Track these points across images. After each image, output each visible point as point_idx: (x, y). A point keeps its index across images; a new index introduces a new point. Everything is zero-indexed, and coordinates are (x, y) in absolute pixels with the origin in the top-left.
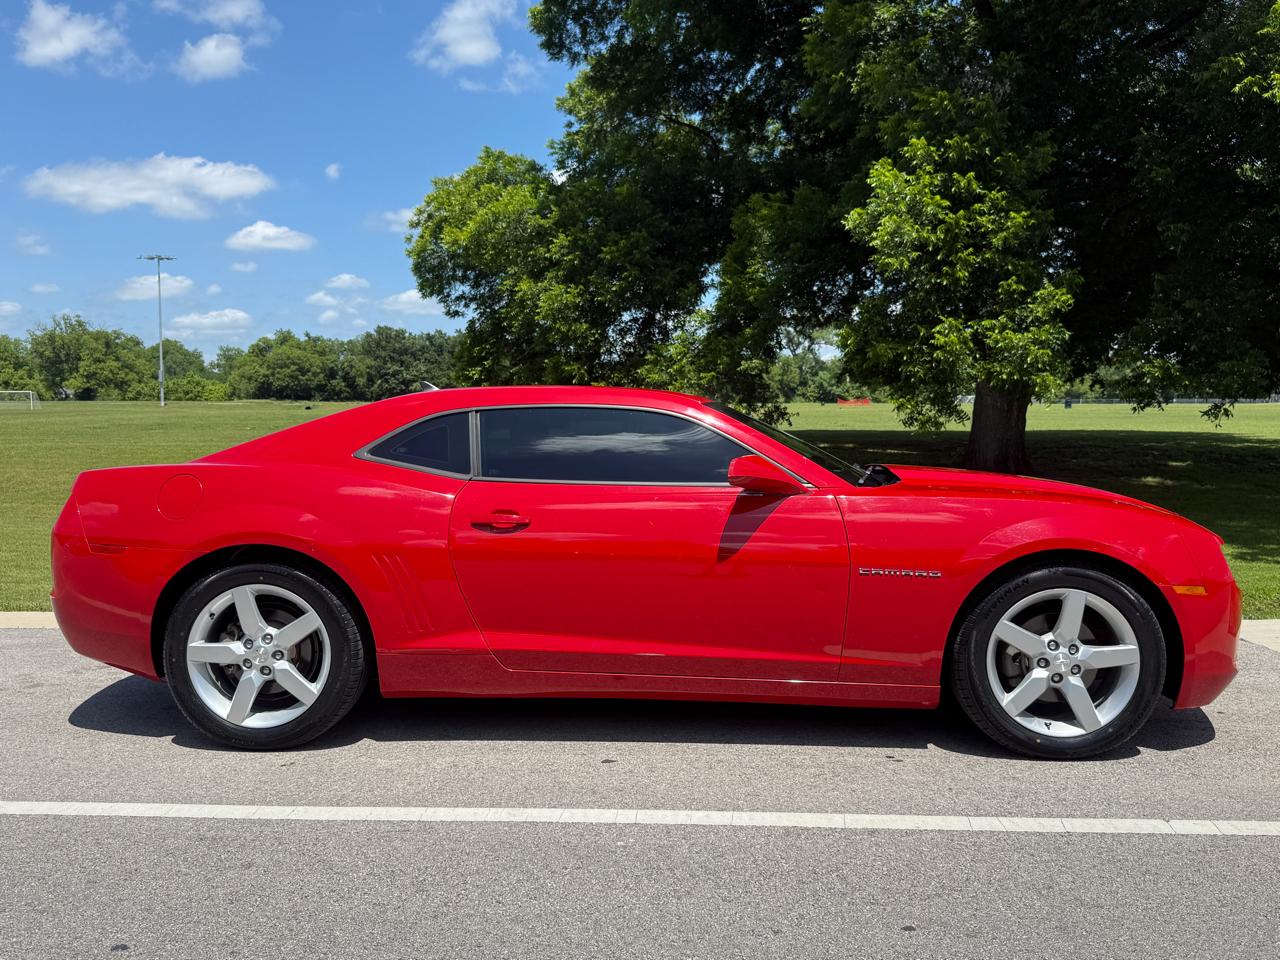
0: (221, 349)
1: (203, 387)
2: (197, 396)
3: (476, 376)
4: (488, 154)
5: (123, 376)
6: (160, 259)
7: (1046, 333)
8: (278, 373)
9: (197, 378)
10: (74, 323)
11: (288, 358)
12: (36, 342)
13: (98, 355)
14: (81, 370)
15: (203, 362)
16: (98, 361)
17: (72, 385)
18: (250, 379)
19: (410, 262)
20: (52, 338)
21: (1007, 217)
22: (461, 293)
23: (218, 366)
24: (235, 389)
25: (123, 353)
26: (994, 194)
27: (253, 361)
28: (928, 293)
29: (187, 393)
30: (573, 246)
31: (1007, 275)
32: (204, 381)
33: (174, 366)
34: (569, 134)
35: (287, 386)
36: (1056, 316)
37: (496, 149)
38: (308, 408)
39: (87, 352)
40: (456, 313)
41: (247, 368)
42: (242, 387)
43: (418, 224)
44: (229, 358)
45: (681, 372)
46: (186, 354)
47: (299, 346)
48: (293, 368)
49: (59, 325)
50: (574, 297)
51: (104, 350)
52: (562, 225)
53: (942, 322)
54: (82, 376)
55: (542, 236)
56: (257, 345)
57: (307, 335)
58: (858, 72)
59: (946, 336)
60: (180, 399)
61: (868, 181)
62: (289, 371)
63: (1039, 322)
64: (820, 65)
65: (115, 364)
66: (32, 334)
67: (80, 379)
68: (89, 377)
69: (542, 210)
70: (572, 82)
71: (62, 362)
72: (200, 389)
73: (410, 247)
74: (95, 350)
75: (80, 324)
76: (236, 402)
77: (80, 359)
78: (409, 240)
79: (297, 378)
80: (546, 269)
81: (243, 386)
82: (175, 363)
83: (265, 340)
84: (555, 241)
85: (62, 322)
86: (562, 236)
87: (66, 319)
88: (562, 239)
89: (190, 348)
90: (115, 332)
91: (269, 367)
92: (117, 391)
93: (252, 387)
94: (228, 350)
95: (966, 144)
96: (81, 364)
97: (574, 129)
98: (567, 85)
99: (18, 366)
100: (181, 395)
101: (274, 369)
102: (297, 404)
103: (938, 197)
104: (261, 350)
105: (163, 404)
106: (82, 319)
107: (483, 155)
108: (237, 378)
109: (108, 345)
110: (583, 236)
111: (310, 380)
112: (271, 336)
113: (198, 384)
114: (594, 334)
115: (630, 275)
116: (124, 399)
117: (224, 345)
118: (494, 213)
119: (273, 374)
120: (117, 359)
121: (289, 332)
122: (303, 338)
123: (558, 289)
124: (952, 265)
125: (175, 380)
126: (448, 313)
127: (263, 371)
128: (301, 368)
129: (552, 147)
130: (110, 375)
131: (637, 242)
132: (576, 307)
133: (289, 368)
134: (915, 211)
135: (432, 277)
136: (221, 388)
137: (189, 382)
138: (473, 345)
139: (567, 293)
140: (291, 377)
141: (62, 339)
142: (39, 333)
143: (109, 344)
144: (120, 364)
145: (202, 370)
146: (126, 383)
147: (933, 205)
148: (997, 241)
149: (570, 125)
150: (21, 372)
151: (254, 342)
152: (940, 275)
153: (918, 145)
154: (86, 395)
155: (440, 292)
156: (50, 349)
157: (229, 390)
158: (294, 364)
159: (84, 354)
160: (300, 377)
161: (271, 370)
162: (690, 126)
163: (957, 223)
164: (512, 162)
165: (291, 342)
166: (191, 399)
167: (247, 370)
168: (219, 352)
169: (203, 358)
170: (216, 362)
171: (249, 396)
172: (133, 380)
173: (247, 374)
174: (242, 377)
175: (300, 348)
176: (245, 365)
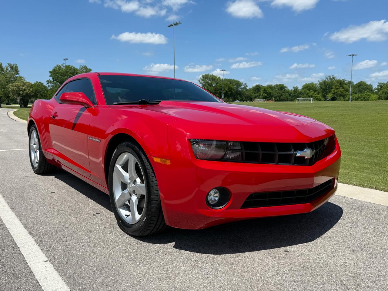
0: (379, 83)
1: (370, 96)
2: (367, 99)
5: (344, 93)
6: (353, 55)
9: (368, 93)
10: (332, 78)
12: (320, 84)
13: (337, 87)
15: (372, 88)
16: (337, 89)
17: (329, 96)
18: (386, 93)
20: (324, 82)
23: (377, 89)
24: (380, 96)
27: (387, 87)
29: (364, 98)
32: (370, 94)
33: (362, 90)
39: (334, 86)
44: (381, 86)
46: (367, 85)
49: (327, 78)
51: (339, 85)
54: (332, 93)
60: (362, 100)
65: (342, 89)
66: (319, 81)
67: (331, 95)
68: (334, 94)
71: (327, 89)
72: (369, 97)
74: (337, 85)
75: (333, 78)
76: (380, 101)
77: (332, 88)
81: (383, 95)
82: (362, 88)
85: (328, 78)
87: (329, 76)
89: (368, 83)
90: (343, 80)
92: (343, 98)
93: (386, 96)
94: (381, 83)
96: (333, 90)
99: (315, 91)
100: (363, 99)
105: (350, 101)
106: (334, 76)
108: (381, 93)
109: (340, 84)
113: (368, 95)
116: (345, 100)
120: (343, 88)
125: (361, 94)
130: (340, 93)
136: (376, 96)
137: (365, 95)
141: (327, 83)
142: (321, 81)
143: (341, 83)
144: (344, 90)
146: (345, 95)
150: (316, 93)
154: (333, 99)
156: (324, 86)
157: (378, 96)
159: (333, 87)
166: (365, 100)
168: (378, 84)
169: (373, 87)
170: (376, 88)
171: (385, 99)
172: (347, 94)
173: (385, 91)
174: (383, 92)
176: (385, 88)
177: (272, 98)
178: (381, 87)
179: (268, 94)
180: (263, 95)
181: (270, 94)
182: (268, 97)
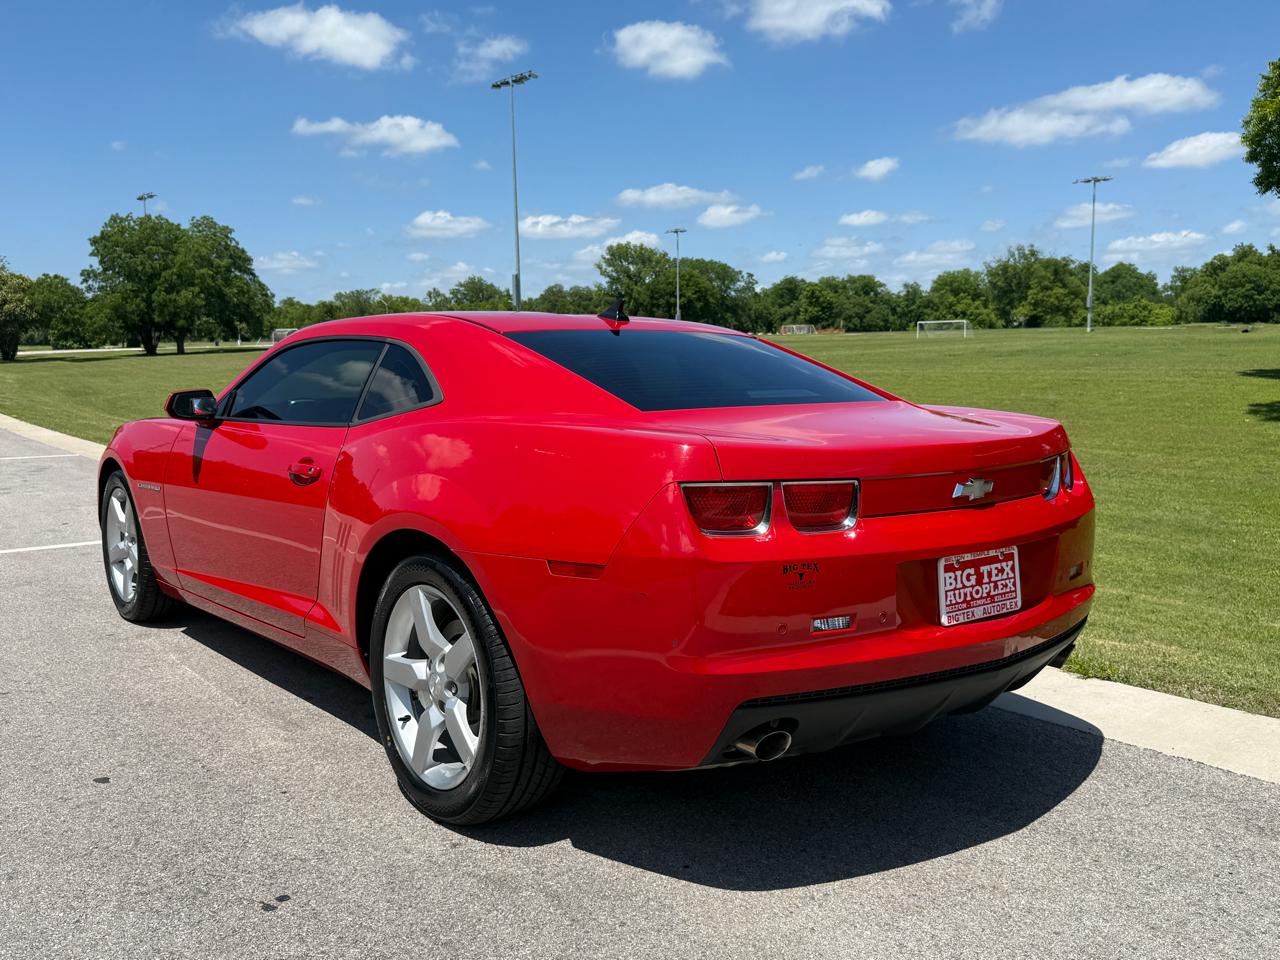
0: (1176, 270)
1: (1150, 311)
2: (1143, 321)
5: (1069, 302)
6: (1097, 180)
8: (1231, 293)
9: (1144, 302)
10: (1027, 252)
11: (1244, 276)
12: (991, 273)
13: (1046, 283)
14: (1029, 298)
15: (1156, 284)
16: (1047, 288)
17: (1021, 312)
18: (1199, 301)
20: (1005, 268)
23: (1171, 288)
24: (1181, 312)
25: (1070, 279)
27: (1205, 282)
29: (1133, 318)
32: (1152, 305)
35: (1240, 308)
38: (1246, 331)
39: (1036, 281)
41: (1197, 289)
42: (1189, 310)
44: (1183, 278)
46: (1140, 277)
47: (1261, 262)
48: (1248, 286)
49: (1013, 255)
51: (1052, 278)
54: (1030, 304)
56: (1212, 263)
57: (1271, 248)
60: (1124, 324)
62: (1244, 290)
65: (1062, 291)
66: (988, 266)
67: (1027, 307)
68: (1036, 304)
71: (1013, 291)
72: (1146, 313)
74: (1044, 278)
75: (1033, 253)
76: (1183, 326)
77: (1029, 288)
79: (1251, 297)
81: (1191, 308)
82: (1124, 286)
83: (1221, 258)
85: (1016, 253)
87: (1020, 249)
89: (1143, 270)
90: (1064, 259)
91: (1221, 287)
92: (1063, 318)
93: (1201, 309)
94: (1184, 270)
96: (1031, 292)
99: (976, 296)
100: (1127, 320)
101: (1227, 288)
102: (1234, 326)
104: (1217, 268)
105: (1089, 329)
106: (1035, 249)
108: (1185, 300)
109: (1056, 273)
111: (1269, 300)
112: (1229, 253)
113: (1145, 308)
116: (1069, 326)
117: (1179, 266)
119: (1225, 295)
120: (1064, 286)
121: (1251, 247)
122: (1266, 253)
125: (1121, 305)
127: (1215, 292)
128: (1259, 286)
130: (1056, 303)
133: (1243, 286)
136: (1168, 312)
137: (1135, 307)
140: (1247, 297)
141: (1015, 268)
142: (994, 265)
143: (1059, 270)
144: (1067, 291)
145: (1155, 292)
146: (1071, 309)
150: (977, 303)
151: (1209, 260)
154: (1033, 322)
156: (1003, 279)
157: (1177, 313)
158: (1250, 282)
159: (1033, 282)
160: (1256, 297)
161: (1223, 291)
165: (1250, 258)
166: (1136, 324)
167: (1198, 291)
168: (1174, 273)
169: (1158, 281)
170: (1169, 284)
171: (1196, 320)
172: (1078, 306)
173: (1197, 296)
174: (1191, 299)
175: (1260, 265)
176: (1196, 286)
177: (838, 320)
178: (1184, 280)
179: (823, 308)
180: (806, 311)
181: (830, 306)
182: (823, 319)
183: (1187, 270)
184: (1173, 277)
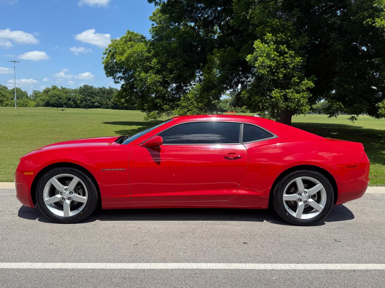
0: (33, 91)
1: (28, 103)
2: (26, 106)
3: (123, 102)
4: (129, 32)
5: (2, 99)
6: (15, 62)
7: (306, 94)
8: (52, 99)
9: (26, 100)
11: (55, 94)
15: (28, 95)
18: (43, 100)
19: (103, 66)
21: (295, 59)
22: (119, 76)
23: (33, 96)
24: (38, 103)
25: (2, 91)
26: (290, 52)
27: (44, 95)
28: (270, 81)
29: (23, 105)
30: (158, 63)
31: (294, 76)
32: (28, 101)
33: (19, 96)
34: (153, 28)
35: (55, 103)
36: (308, 89)
37: (131, 31)
38: (63, 110)
40: (118, 82)
42: (40, 103)
43: (106, 53)
45: (192, 103)
46: (22, 92)
47: (59, 90)
50: (159, 79)
52: (155, 56)
53: (274, 90)
55: (149, 59)
56: (46, 90)
57: (62, 87)
58: (250, 12)
59: (276, 94)
60: (20, 106)
61: (254, 46)
63: (304, 91)
64: (238, 10)
69: (149, 51)
70: (154, 11)
73: (103, 61)
76: (39, 108)
78: (103, 58)
79: (58, 100)
80: (150, 69)
81: (41, 102)
82: (19, 95)
83: (48, 88)
84: (153, 61)
86: (155, 59)
88: (155, 60)
89: (23, 90)
91: (49, 97)
93: (44, 103)
94: (35, 91)
95: (283, 36)
97: (154, 26)
98: (152, 12)
100: (21, 105)
101: (51, 97)
102: (59, 108)
103: (275, 52)
104: (46, 91)
105: (16, 108)
107: (127, 32)
108: (39, 100)
110: (161, 60)
111: (62, 101)
112: (50, 87)
113: (26, 102)
114: (164, 90)
115: (177, 72)
116: (2, 106)
118: (133, 51)
119: (50, 99)
121: (56, 86)
122: (60, 88)
123: (153, 76)
124: (278, 73)
125: (19, 100)
126: (115, 82)
127: (47, 98)
128: (60, 97)
129: (150, 31)
131: (179, 62)
132: (159, 82)
133: (56, 97)
134: (268, 56)
135: (110, 70)
136: (34, 103)
137: (23, 101)
138: (123, 92)
139: (156, 77)
140: (56, 100)
144: (1, 95)
145: (27, 97)
146: (3, 101)
147: (274, 54)
148: (291, 66)
149: (153, 25)
151: (44, 89)
152: (274, 76)
153: (269, 36)
155: (113, 75)
157: (36, 104)
158: (57, 96)
160: (59, 100)
162: (191, 26)
163: (280, 60)
164: (136, 35)
165: (56, 89)
166: (24, 106)
167: (42, 98)
168: (33, 92)
169: (28, 93)
170: (32, 95)
171: (42, 106)
172: (5, 100)
173: (42, 99)
174: (41, 100)
175: (59, 91)
176: (41, 96)
178: (36, 94)
183: (37, 91)
184: (33, 93)
